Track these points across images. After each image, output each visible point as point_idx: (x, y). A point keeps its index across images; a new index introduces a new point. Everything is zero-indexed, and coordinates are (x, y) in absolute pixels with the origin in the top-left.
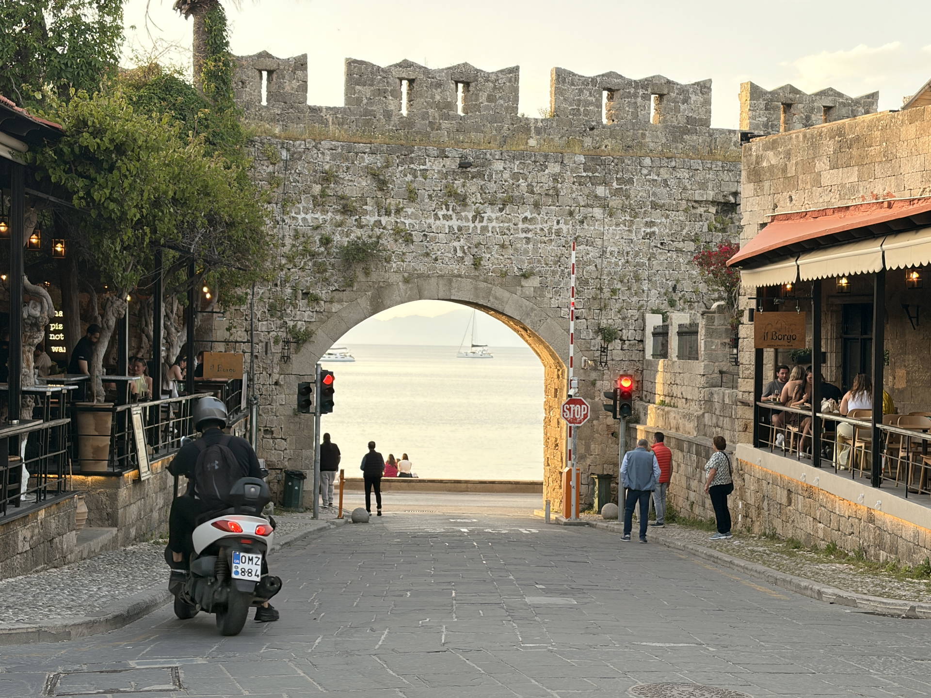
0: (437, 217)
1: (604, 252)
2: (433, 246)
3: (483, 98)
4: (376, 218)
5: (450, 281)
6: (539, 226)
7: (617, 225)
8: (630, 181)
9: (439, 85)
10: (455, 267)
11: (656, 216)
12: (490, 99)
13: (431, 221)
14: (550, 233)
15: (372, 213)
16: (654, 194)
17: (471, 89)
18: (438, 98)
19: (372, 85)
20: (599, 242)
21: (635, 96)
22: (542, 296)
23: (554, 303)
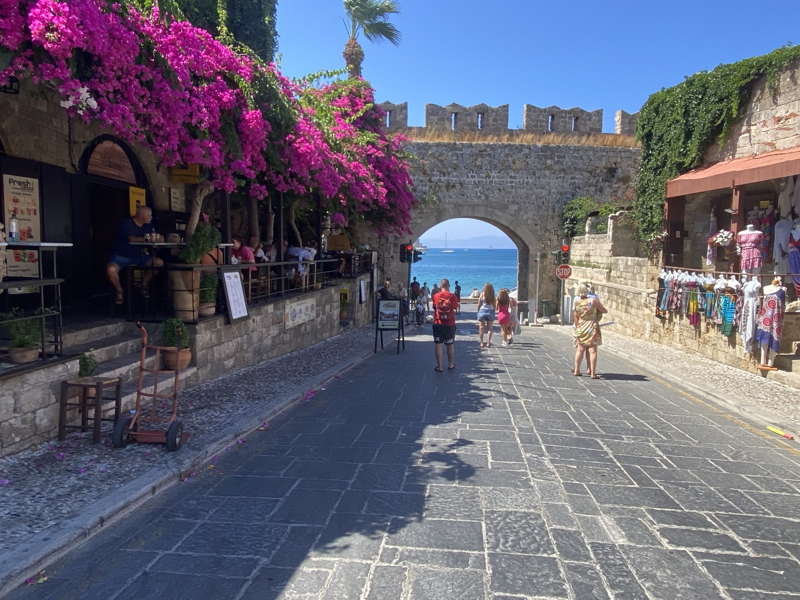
0: (468, 177)
1: (550, 192)
2: (465, 190)
3: (491, 119)
4: (438, 178)
5: (474, 208)
6: (518, 180)
7: (557, 178)
8: (564, 157)
9: (469, 115)
10: (476, 201)
11: (577, 175)
12: (495, 120)
13: (465, 179)
14: (523, 183)
15: (436, 176)
16: (576, 163)
17: (485, 116)
18: (469, 121)
19: (438, 115)
20: (547, 187)
21: (565, 117)
22: (519, 214)
23: (525, 218)
